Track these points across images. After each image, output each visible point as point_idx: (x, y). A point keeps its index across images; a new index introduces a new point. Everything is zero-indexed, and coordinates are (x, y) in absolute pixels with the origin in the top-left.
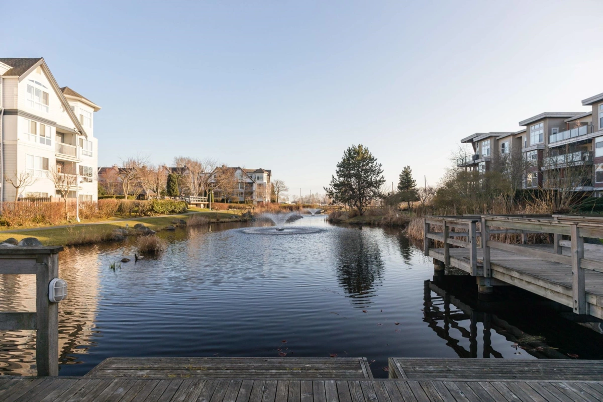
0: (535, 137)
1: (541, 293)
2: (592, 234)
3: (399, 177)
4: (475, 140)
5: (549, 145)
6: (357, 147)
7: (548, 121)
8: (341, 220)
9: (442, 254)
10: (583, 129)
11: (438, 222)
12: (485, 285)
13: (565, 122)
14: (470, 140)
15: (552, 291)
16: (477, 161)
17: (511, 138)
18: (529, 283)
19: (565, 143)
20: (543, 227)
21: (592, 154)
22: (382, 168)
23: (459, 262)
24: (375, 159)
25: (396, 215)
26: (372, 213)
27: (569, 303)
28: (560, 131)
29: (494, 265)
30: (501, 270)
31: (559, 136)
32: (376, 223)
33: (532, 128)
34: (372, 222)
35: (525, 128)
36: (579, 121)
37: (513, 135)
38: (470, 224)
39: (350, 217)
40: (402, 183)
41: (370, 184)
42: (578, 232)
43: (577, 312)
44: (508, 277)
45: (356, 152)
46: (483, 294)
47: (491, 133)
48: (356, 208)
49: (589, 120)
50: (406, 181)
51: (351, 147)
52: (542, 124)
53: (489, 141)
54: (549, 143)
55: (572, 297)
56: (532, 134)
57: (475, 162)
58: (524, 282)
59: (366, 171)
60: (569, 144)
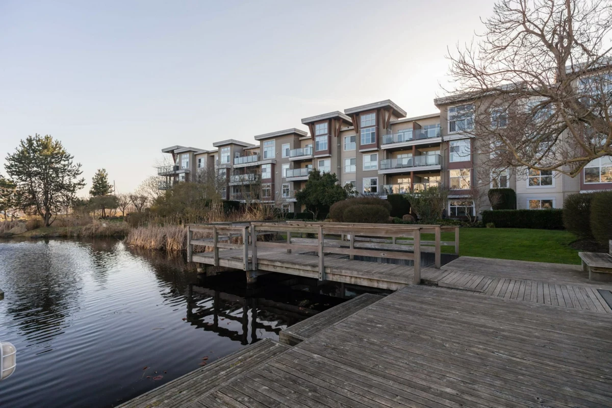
0: (225, 157)
1: (296, 273)
2: (329, 231)
3: (92, 180)
4: (176, 152)
5: (234, 166)
6: (44, 138)
7: (233, 146)
8: (13, 234)
9: (212, 258)
10: (255, 157)
11: (206, 229)
12: (252, 277)
13: (242, 150)
14: (172, 152)
15: (303, 270)
16: (177, 172)
17: (206, 156)
18: (287, 268)
19: (245, 165)
20: (300, 229)
21: (260, 176)
22: (81, 169)
23: (230, 262)
24: (71, 157)
25: (101, 225)
26: (64, 223)
27: (316, 276)
28: (241, 156)
29: (260, 259)
30: (266, 263)
31: (240, 159)
32: (75, 235)
33: (223, 149)
34: (69, 235)
35: (217, 148)
36: (252, 151)
37: (208, 153)
38: (244, 230)
39: (29, 229)
40: (95, 187)
41: (61, 187)
42: (322, 231)
43: (321, 280)
44: (272, 267)
45: (42, 144)
46: (251, 284)
47: (190, 148)
48: (39, 217)
49: (257, 151)
50: (101, 186)
51: (33, 136)
52: (229, 148)
53: (188, 155)
54: (234, 164)
55: (318, 272)
56: (222, 155)
57: (175, 172)
58: (284, 268)
59: (56, 170)
60: (247, 167)
